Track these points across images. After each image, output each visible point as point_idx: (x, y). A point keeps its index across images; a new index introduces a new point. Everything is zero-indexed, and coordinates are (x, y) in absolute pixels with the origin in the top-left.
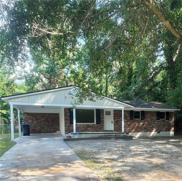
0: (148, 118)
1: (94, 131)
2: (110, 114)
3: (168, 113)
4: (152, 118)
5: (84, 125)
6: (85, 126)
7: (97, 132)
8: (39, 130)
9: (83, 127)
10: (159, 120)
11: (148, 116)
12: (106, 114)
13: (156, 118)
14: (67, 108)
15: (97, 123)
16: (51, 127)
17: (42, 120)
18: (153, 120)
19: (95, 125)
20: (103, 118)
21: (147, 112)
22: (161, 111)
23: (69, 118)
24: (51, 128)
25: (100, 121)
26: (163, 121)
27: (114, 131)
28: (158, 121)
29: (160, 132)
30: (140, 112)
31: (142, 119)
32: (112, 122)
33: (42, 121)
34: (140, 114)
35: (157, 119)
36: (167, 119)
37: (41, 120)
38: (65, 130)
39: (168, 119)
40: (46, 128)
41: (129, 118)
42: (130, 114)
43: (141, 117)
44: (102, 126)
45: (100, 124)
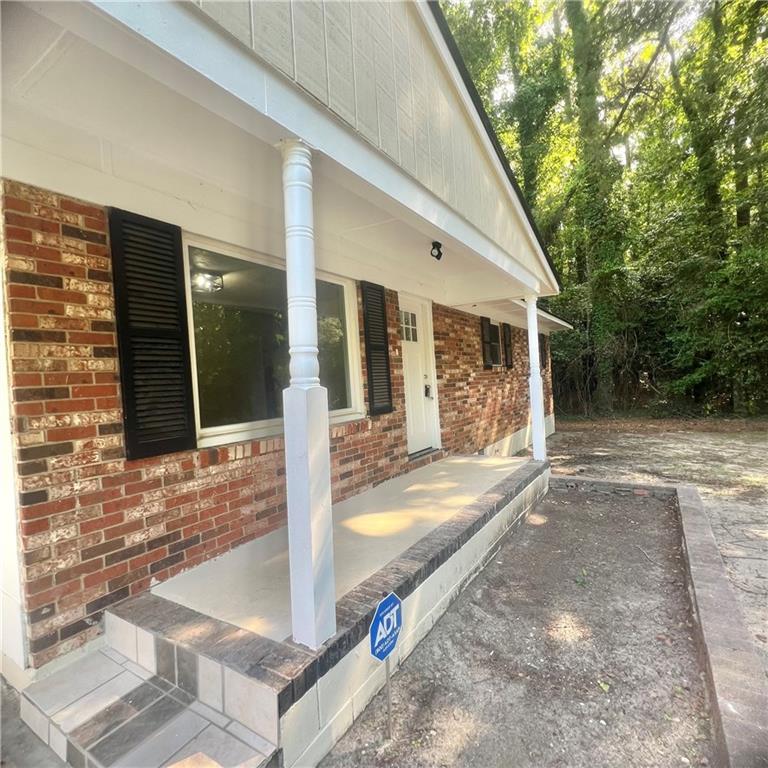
0: (517, 361)
4: (523, 359)
11: (516, 349)
15: (374, 408)
19: (365, 425)
20: (400, 361)
21: (514, 332)
23: (107, 365)
25: (388, 386)
27: (443, 450)
30: (498, 328)
31: (508, 366)
34: (499, 342)
41: (480, 362)
42: (483, 339)
43: (502, 356)
44: (400, 426)
45: (390, 409)
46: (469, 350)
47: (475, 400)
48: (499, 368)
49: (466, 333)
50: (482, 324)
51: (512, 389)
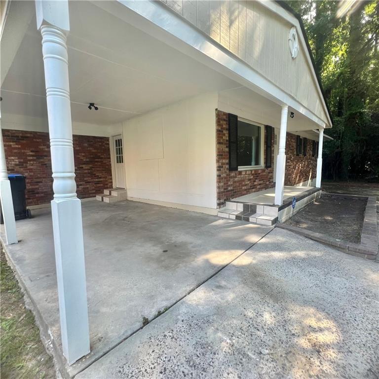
0: (308, 153)
5: (251, 171)
11: (308, 148)
13: (312, 153)
15: (267, 166)
18: (310, 157)
19: (265, 171)
20: (274, 151)
21: (308, 141)
24: (89, 182)
25: (271, 159)
31: (304, 155)
34: (302, 145)
41: (295, 153)
42: (297, 144)
43: (302, 151)
44: (272, 173)
45: (270, 167)
46: (292, 148)
47: (292, 167)
48: (301, 155)
49: (292, 142)
50: (297, 138)
51: (304, 164)
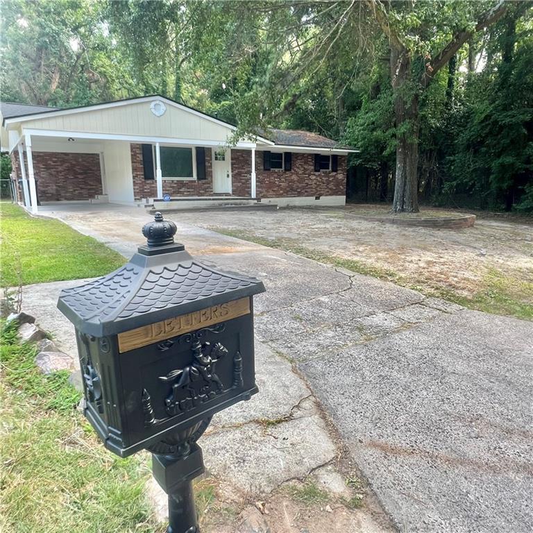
0: (298, 168)
1: (192, 195)
2: (224, 159)
3: (335, 157)
4: (306, 167)
5: (173, 181)
6: (175, 184)
7: (199, 196)
8: (54, 192)
9: (171, 187)
10: (319, 171)
11: (298, 163)
12: (216, 159)
13: (313, 168)
14: (137, 144)
15: (199, 178)
16: (83, 186)
17: (60, 169)
18: (307, 172)
19: (195, 181)
20: (211, 167)
21: (297, 155)
22: (322, 154)
23: (142, 166)
24: (82, 188)
25: (204, 173)
26: (327, 175)
27: (233, 194)
28: (317, 173)
29: (321, 198)
30: (282, 154)
31: (286, 170)
32: (228, 176)
33: (61, 172)
34: (282, 159)
35: (316, 170)
36: (333, 171)
37: (57, 168)
38: (135, 192)
39: (335, 170)
40: (71, 187)
41: (261, 168)
42: (264, 159)
43: (284, 166)
44: (210, 184)
45: (206, 179)
50: (264, 154)
51: (289, 179)
